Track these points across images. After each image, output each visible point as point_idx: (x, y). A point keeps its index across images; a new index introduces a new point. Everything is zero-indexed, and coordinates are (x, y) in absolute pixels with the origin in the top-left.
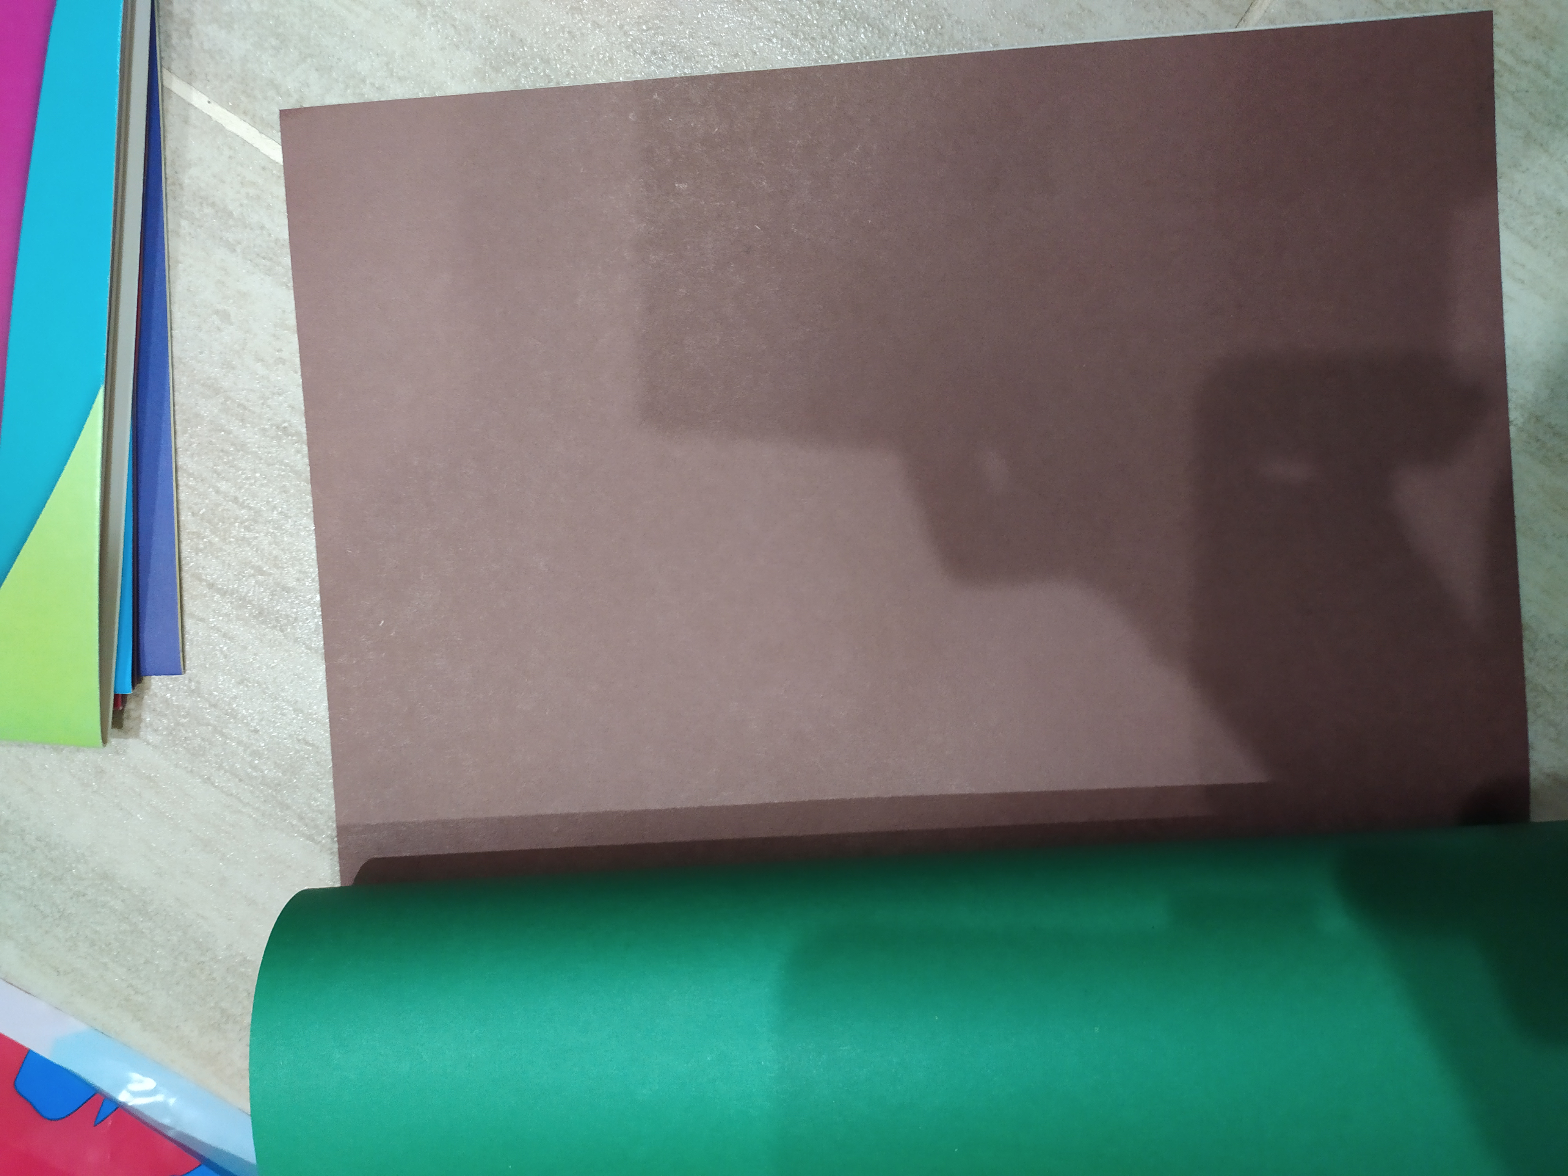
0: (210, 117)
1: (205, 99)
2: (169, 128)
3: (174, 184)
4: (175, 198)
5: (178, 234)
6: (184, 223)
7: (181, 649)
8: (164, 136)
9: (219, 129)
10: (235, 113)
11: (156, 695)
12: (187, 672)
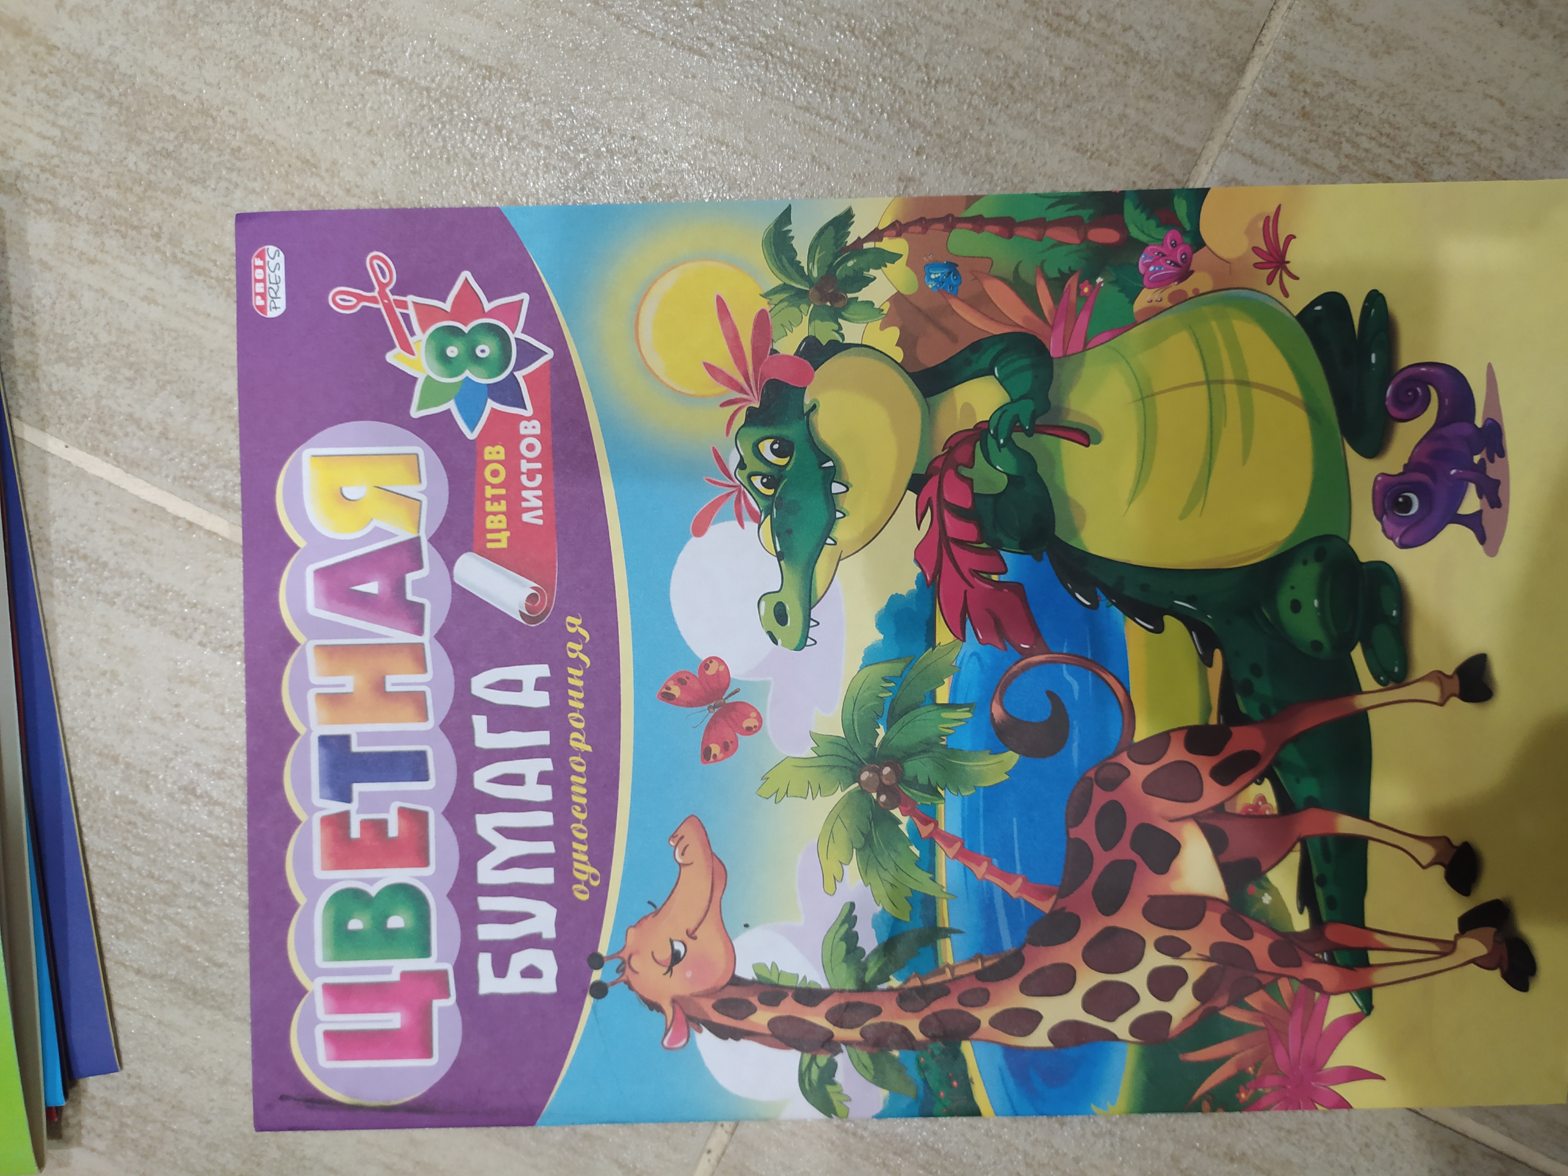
0: (69, 462)
1: (62, 444)
2: (26, 481)
3: (39, 540)
4: (43, 556)
5: (52, 595)
6: (57, 581)
7: (113, 1044)
8: (22, 491)
9: (80, 474)
10: (96, 455)
11: (94, 1097)
12: (125, 1067)
